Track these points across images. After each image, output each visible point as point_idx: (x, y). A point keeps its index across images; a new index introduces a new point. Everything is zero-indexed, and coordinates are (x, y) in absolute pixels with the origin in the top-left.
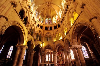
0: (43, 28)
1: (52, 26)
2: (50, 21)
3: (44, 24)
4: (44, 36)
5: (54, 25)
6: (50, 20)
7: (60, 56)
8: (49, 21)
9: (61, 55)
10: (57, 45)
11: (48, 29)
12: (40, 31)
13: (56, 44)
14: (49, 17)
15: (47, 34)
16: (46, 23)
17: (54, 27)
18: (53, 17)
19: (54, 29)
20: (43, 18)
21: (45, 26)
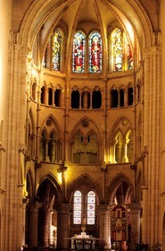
0: (63, 97)
1: (101, 85)
2: (96, 48)
3: (64, 79)
4: (68, 137)
5: (110, 84)
6: (96, 40)
7: (119, 217)
8: (93, 46)
9: (123, 213)
10: (115, 181)
11: (86, 98)
12: (50, 120)
13: (113, 174)
14: (91, 26)
15: (80, 126)
16: (76, 65)
17: (109, 96)
18: (110, 29)
19: (109, 103)
20: (61, 34)
21: (74, 83)
